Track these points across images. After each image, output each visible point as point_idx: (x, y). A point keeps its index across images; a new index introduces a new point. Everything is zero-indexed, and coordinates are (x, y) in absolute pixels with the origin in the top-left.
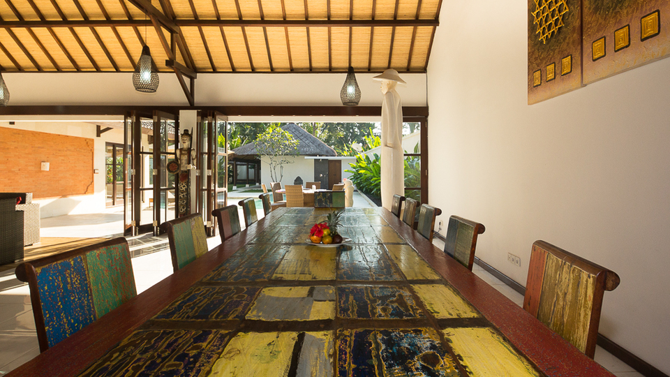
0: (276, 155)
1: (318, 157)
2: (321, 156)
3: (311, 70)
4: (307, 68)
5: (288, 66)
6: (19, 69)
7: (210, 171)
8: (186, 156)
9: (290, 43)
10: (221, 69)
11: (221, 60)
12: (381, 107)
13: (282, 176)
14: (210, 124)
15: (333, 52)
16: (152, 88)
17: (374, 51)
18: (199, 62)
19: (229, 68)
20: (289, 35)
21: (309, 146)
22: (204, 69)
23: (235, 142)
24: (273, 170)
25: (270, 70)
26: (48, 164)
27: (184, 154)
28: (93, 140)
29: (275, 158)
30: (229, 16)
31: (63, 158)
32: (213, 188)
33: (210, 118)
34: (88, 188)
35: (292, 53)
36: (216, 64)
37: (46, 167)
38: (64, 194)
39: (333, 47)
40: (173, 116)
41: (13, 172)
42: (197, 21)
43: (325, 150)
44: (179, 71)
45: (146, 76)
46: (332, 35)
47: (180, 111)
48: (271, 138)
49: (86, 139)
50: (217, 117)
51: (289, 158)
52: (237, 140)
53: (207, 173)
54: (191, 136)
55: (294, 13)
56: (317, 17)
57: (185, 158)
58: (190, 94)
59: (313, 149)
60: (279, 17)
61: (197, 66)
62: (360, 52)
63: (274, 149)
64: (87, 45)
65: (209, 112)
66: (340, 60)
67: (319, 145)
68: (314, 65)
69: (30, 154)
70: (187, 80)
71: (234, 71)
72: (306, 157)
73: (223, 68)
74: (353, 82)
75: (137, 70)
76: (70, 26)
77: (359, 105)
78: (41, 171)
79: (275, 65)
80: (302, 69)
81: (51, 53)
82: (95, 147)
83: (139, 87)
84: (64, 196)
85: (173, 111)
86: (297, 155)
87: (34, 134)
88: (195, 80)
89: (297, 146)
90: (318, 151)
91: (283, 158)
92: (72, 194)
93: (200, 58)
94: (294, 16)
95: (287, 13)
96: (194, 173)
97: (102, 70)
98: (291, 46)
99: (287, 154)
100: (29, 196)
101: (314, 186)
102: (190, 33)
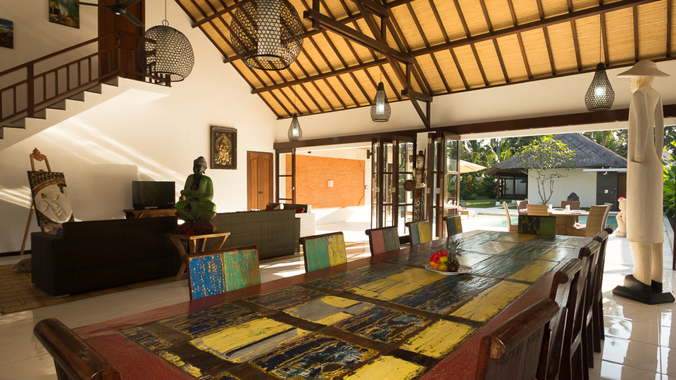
0: (544, 169)
1: (603, 170)
2: (608, 167)
3: (555, 73)
4: (550, 73)
5: (525, 73)
6: (310, 112)
7: (439, 189)
8: (420, 175)
9: (526, 48)
10: (455, 88)
11: (454, 79)
12: (629, 109)
13: (552, 192)
14: (439, 145)
15: (582, 48)
16: (384, 118)
17: (642, 35)
18: (434, 86)
19: (462, 87)
20: (524, 41)
21: (590, 157)
22: (440, 91)
23: (504, 154)
24: (540, 185)
25: (505, 82)
26: (332, 182)
27: (419, 174)
28: (364, 162)
29: (543, 172)
30: (457, 37)
31: (342, 177)
32: (441, 206)
33: (439, 139)
34: (360, 202)
35: (529, 60)
36: (450, 85)
37: (331, 184)
38: (343, 204)
39: (581, 42)
40: (411, 139)
41: (310, 188)
42: (429, 48)
43: (613, 160)
44: (414, 98)
45: (381, 108)
46: (578, 28)
47: (418, 134)
48: (539, 150)
49: (359, 161)
50: (446, 137)
51: (561, 172)
52: (507, 152)
53: (436, 191)
54: (424, 156)
55: (525, 16)
56: (554, 14)
57: (419, 177)
58: (426, 119)
59: (595, 159)
60: (510, 24)
61: (433, 89)
62: (620, 40)
63: (542, 161)
64: (349, 87)
65: (440, 132)
66: (592, 55)
67: (604, 154)
68: (558, 67)
69: (320, 174)
70: (422, 105)
71: (468, 88)
72: (585, 170)
73: (457, 88)
74: (603, 81)
75: (372, 103)
76: (337, 74)
77: (611, 109)
78: (328, 188)
79: (510, 75)
80: (543, 74)
81: (327, 97)
82: (366, 167)
83: (376, 118)
84: (343, 207)
85: (410, 135)
86: (572, 168)
87: (323, 159)
88: (431, 103)
89: (572, 157)
90: (603, 162)
91: (554, 171)
92: (349, 206)
93: (435, 82)
94: (527, 18)
95: (518, 17)
96: (427, 191)
97: (361, 105)
98: (526, 52)
99: (559, 167)
100: (309, 207)
101: (568, 207)
102: (424, 61)
